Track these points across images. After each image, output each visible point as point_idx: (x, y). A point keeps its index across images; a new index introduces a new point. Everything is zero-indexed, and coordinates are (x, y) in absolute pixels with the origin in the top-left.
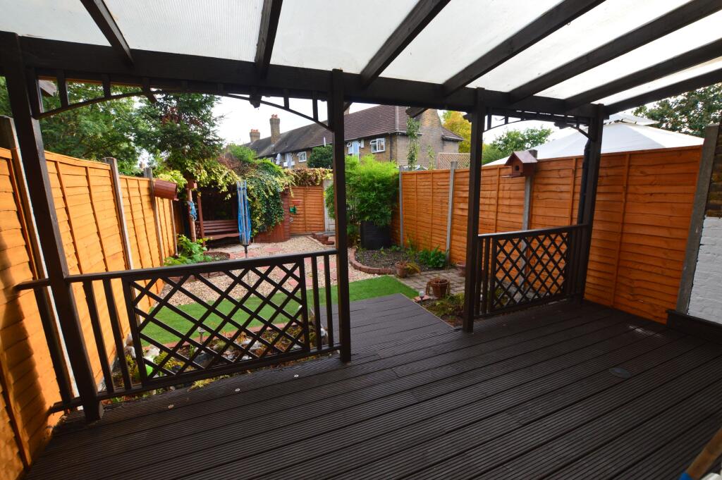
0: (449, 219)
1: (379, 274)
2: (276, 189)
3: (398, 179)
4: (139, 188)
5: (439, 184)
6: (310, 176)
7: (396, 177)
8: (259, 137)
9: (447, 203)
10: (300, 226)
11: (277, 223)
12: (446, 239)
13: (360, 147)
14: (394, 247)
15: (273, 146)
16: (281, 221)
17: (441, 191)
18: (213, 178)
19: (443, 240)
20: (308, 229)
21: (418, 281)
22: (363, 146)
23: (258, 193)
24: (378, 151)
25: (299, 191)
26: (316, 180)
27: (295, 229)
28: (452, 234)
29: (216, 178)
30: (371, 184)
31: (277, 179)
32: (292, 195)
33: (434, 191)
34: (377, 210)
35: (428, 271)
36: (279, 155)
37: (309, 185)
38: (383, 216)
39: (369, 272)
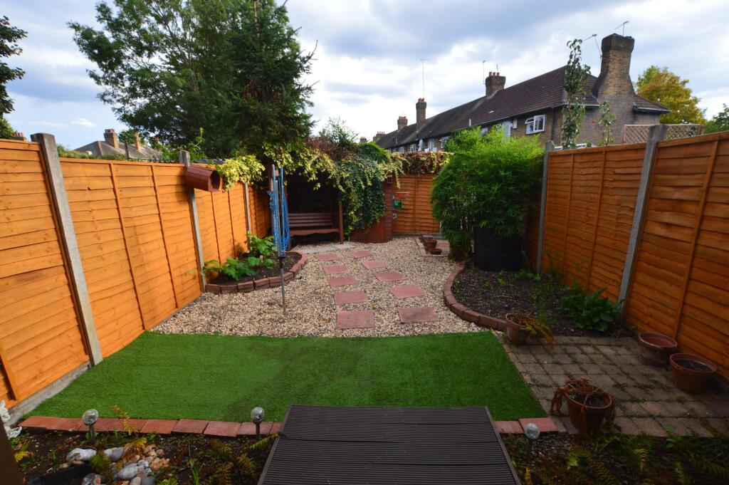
0: (633, 240)
1: (478, 324)
2: (375, 178)
3: (542, 164)
4: (153, 177)
5: (617, 171)
6: (423, 161)
7: (538, 161)
8: (406, 123)
9: (633, 210)
10: (408, 224)
11: (375, 220)
12: (621, 277)
13: (512, 128)
14: (523, 272)
15: (417, 132)
16: (381, 218)
17: (620, 185)
18: (300, 164)
19: (613, 276)
20: (418, 228)
21: (546, 360)
22: (515, 126)
23: (353, 182)
24: (535, 131)
25: (408, 180)
26: (431, 166)
27: (403, 227)
28: (634, 270)
29: (304, 164)
30: (494, 172)
31: (380, 166)
32: (399, 185)
33: (606, 184)
34: (500, 212)
35: (573, 334)
36: (421, 141)
37: (421, 173)
38: (510, 221)
39: (462, 316)
